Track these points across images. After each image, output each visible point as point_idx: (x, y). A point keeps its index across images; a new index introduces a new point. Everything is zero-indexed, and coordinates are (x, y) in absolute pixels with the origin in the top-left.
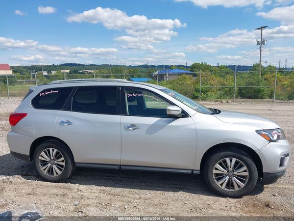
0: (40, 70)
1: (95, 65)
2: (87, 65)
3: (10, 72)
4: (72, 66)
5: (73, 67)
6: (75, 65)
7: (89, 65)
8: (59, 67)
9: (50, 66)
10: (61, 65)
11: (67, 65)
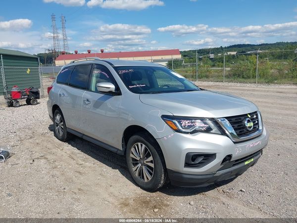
0: (208, 53)
1: (267, 44)
2: (257, 45)
3: (179, 57)
4: (240, 47)
5: (241, 49)
6: (244, 46)
7: (260, 45)
8: (226, 50)
9: (217, 49)
10: (228, 47)
11: (235, 46)
